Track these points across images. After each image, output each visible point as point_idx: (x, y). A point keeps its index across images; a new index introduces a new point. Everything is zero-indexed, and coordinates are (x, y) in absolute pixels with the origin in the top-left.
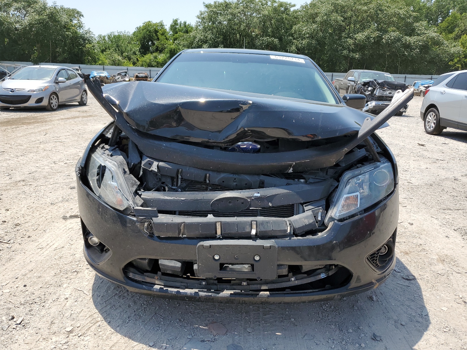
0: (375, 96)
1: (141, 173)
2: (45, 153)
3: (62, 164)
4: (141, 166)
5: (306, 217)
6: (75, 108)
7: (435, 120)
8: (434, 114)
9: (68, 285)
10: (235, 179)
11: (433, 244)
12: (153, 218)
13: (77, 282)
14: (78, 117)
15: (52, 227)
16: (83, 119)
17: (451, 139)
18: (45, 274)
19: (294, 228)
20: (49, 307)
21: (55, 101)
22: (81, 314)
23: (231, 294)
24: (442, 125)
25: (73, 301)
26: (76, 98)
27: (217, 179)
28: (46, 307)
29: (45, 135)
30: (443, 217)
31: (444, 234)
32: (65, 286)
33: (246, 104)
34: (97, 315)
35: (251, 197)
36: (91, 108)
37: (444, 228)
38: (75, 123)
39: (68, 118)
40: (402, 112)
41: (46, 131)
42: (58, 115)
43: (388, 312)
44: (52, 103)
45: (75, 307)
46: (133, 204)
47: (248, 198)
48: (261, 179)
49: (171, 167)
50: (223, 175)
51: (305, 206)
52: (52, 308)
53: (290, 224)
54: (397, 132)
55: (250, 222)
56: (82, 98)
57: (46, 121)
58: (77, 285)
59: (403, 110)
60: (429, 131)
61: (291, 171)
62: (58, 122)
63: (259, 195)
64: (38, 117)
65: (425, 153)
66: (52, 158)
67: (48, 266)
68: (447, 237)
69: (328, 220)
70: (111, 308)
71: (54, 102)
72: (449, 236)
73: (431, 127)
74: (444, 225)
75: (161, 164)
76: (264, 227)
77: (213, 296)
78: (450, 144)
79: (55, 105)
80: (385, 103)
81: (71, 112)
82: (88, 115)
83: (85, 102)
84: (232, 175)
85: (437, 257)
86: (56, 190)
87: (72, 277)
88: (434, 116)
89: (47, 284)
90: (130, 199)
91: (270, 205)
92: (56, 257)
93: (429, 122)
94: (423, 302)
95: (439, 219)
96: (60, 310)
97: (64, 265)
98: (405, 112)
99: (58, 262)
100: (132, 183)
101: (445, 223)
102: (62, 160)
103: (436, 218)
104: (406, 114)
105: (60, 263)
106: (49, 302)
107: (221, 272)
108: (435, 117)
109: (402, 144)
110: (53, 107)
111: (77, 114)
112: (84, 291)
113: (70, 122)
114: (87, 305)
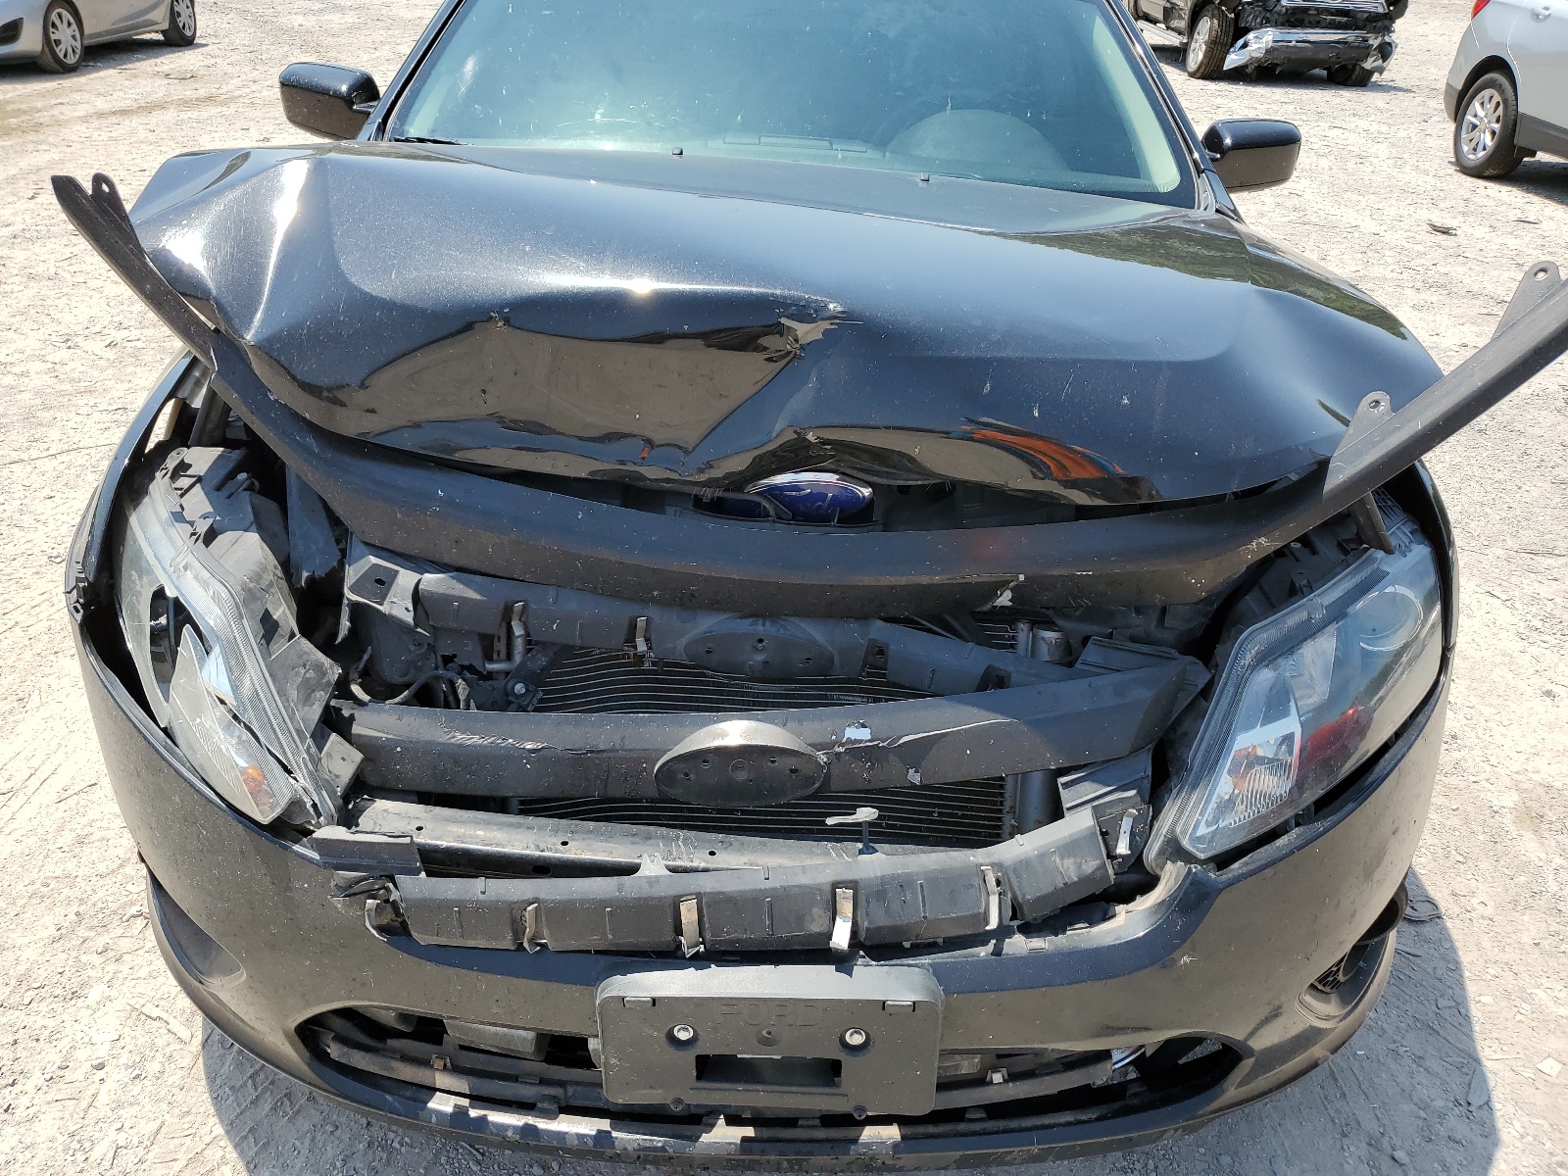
0: (1278, 8)
1: (345, 624)
2: (30, 293)
3: (97, 346)
4: (341, 595)
5: (1070, 848)
6: (152, 61)
7: (1498, 121)
8: (1497, 98)
9: (108, 992)
10: (761, 641)
11: (1497, 730)
12: (400, 878)
13: (143, 973)
14: (162, 106)
15: (51, 680)
16: (183, 116)
17: (1547, 197)
18: (19, 931)
19: (1014, 899)
20: (31, 1111)
21: (69, 32)
22: (156, 1149)
23: (745, 1139)
24: (1520, 140)
25: (126, 1075)
26: (151, 16)
27: (683, 641)
28: (18, 1112)
29: (33, 198)
30: (1529, 590)
31: (1537, 681)
32: (95, 993)
33: (814, 321)
34: (221, 1153)
35: (833, 744)
36: (213, 61)
37: (1534, 650)
38: (151, 137)
39: (124, 112)
40: (1370, 73)
41: (35, 178)
42: (86, 96)
43: (1344, 1095)
44: (58, 42)
45: (133, 1111)
46: (311, 788)
47: (818, 747)
48: (873, 635)
49: (476, 596)
50: (707, 623)
51: (1066, 785)
52: (41, 1116)
53: (998, 883)
54: (1351, 165)
55: (828, 888)
56: (174, 15)
57: (38, 127)
58: (141, 988)
59: (1375, 64)
60: (1471, 164)
61: (1005, 599)
62: (83, 128)
63: (864, 734)
64: (8, 102)
65: (1458, 271)
66: (59, 316)
67: (30, 889)
68: (1548, 693)
69: (1161, 852)
70: (274, 1109)
71: (67, 38)
72: (1556, 689)
73: (1481, 147)
74: (1535, 635)
75: (432, 581)
76: (887, 911)
77: (671, 1151)
78: (1546, 225)
79: (70, 50)
80: (1312, 38)
81: (136, 76)
82: (202, 93)
83: (188, 33)
84: (744, 626)
85: (1515, 796)
86: (72, 482)
87: (125, 944)
88: (1498, 104)
89: (25, 986)
90: (298, 759)
91: (915, 778)
92: (66, 839)
93: (1475, 127)
94: (1470, 1036)
95: (1518, 605)
96: (72, 1129)
97: (94, 879)
98: (1381, 70)
99: (70, 866)
100: (306, 682)
101: (1539, 625)
102: (98, 329)
103: (1504, 597)
104: (1385, 78)
105: (80, 874)
106: (30, 1086)
107: (702, 1084)
108: (1501, 107)
109: (1369, 226)
110: (65, 56)
111: (158, 89)
112: (171, 1019)
113: (133, 133)
114: (180, 1097)
